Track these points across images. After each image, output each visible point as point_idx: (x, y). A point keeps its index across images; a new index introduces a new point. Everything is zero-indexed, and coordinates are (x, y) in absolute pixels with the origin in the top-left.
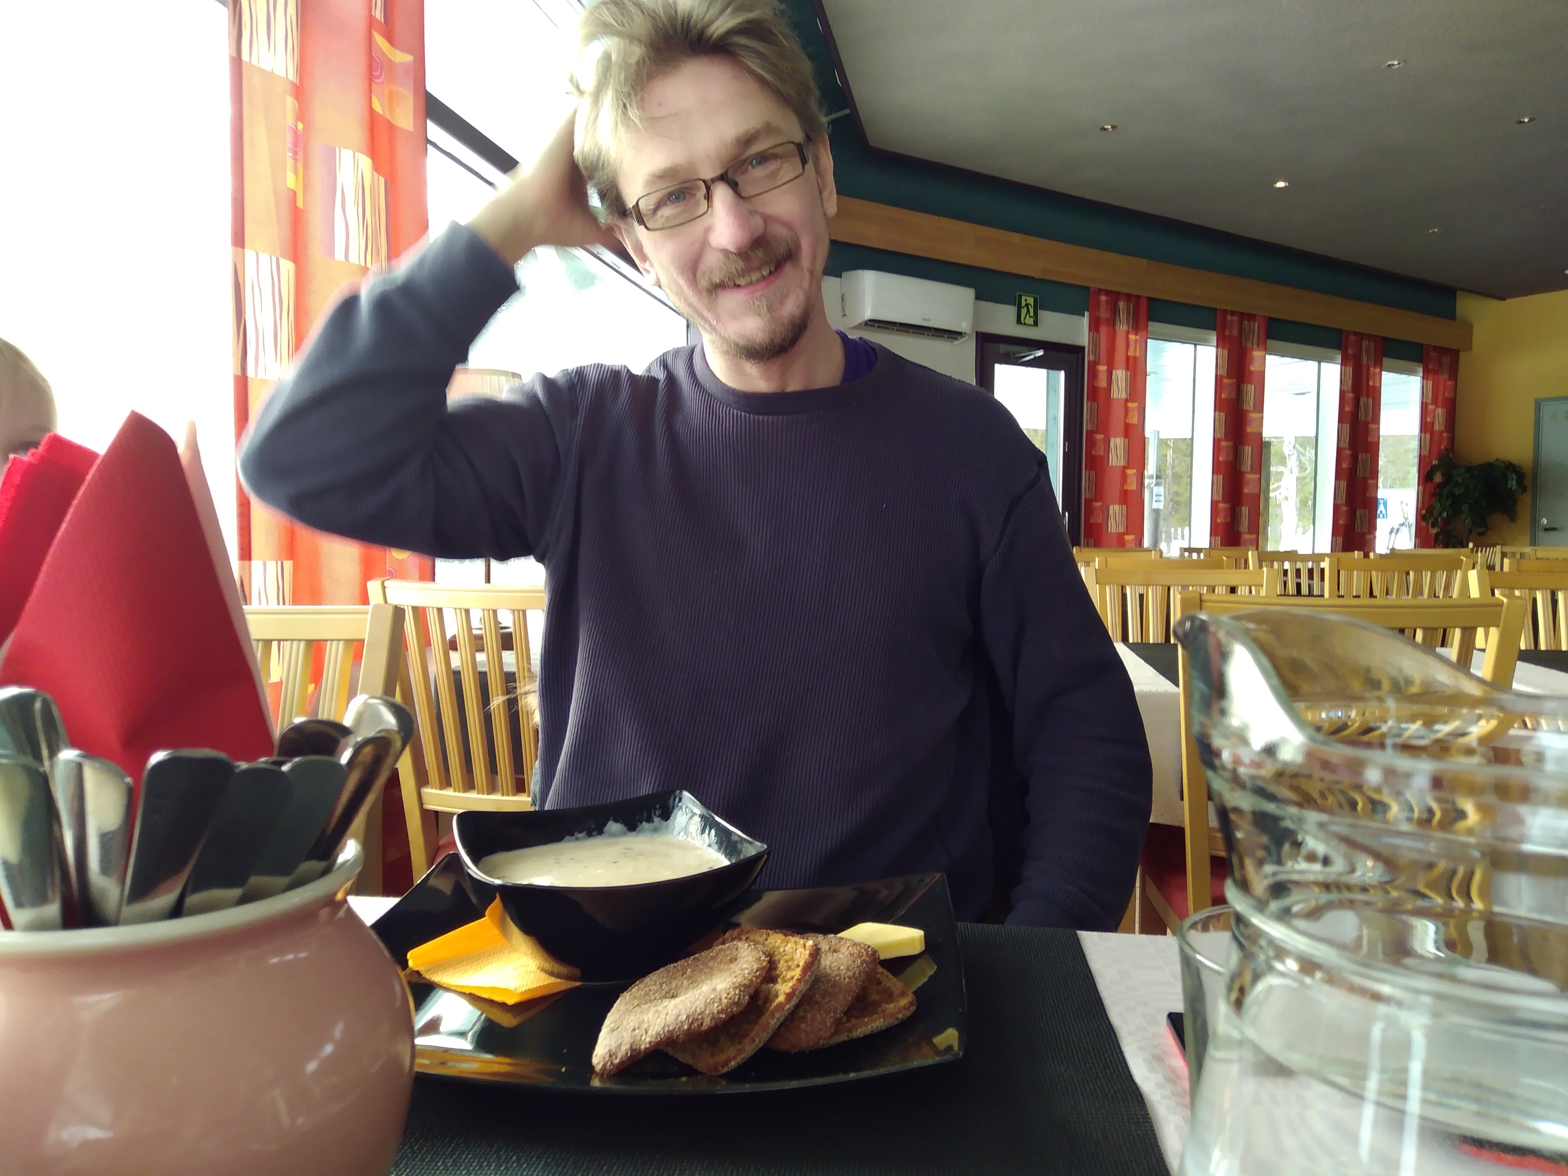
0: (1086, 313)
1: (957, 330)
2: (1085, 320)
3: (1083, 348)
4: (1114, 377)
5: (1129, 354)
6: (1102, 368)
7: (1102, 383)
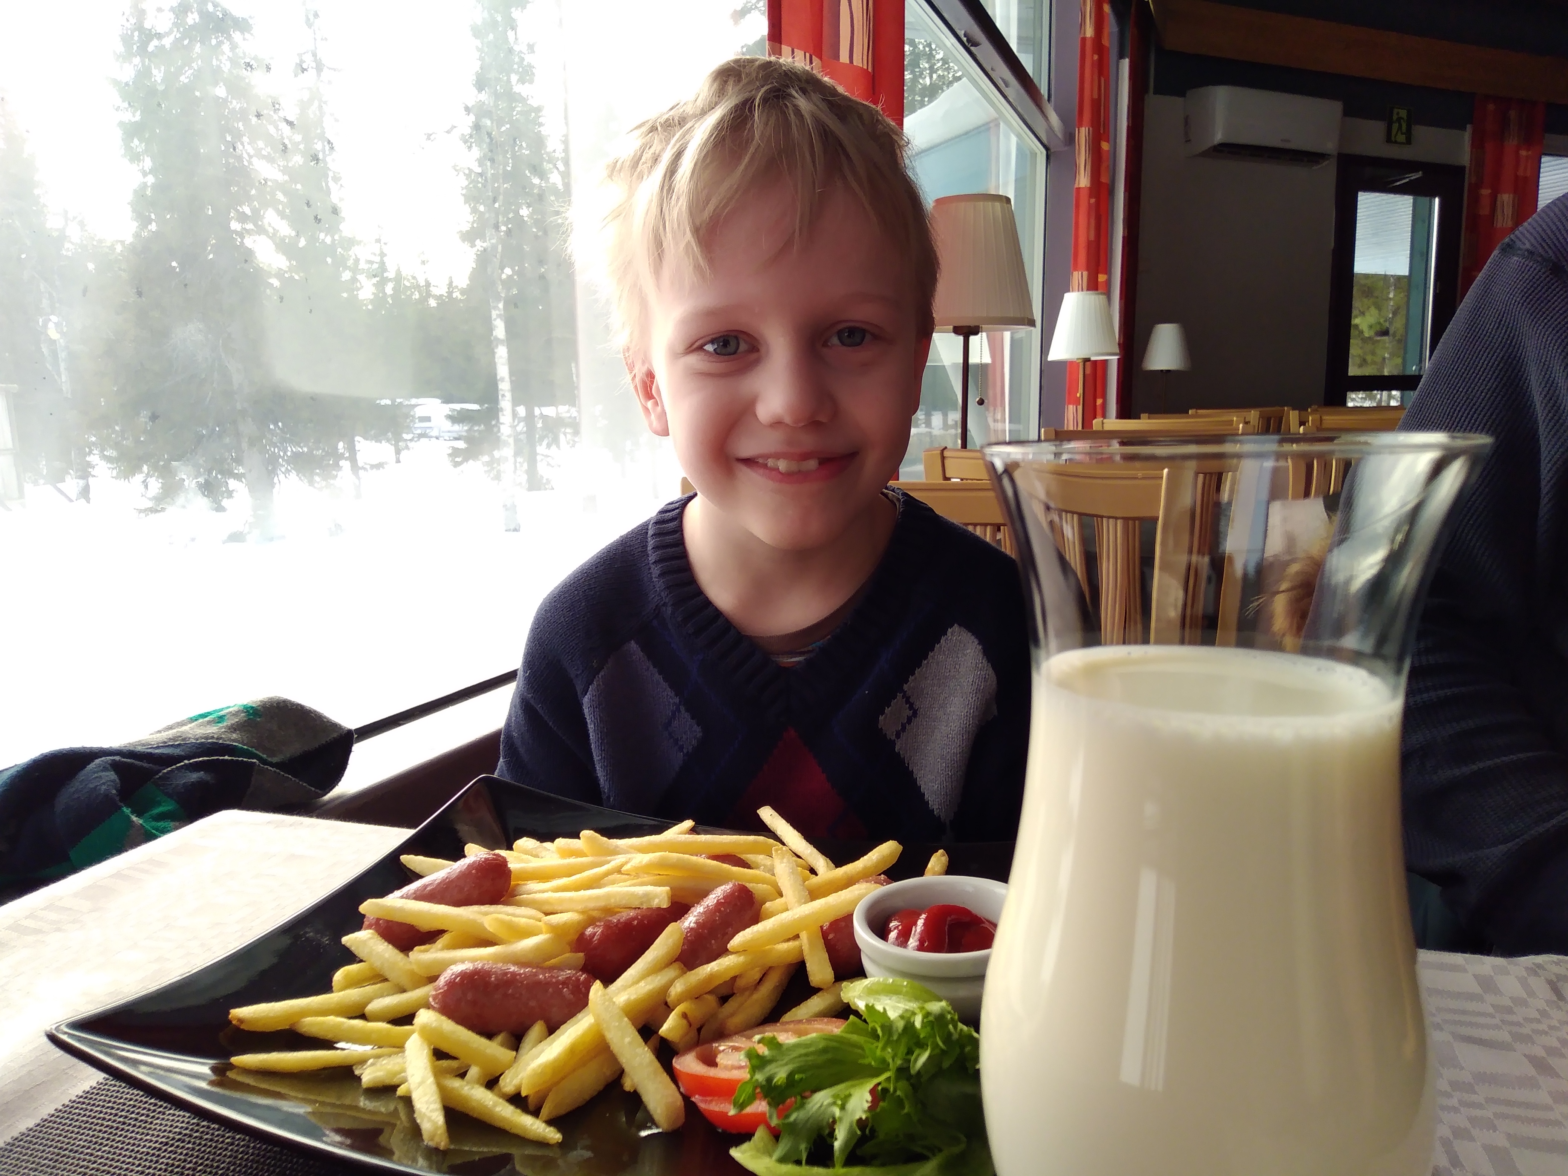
0: (1468, 126)
1: (1319, 151)
2: (1467, 136)
3: (1463, 168)
4: (1499, 203)
5: (1518, 173)
6: (1485, 192)
7: (1485, 211)
